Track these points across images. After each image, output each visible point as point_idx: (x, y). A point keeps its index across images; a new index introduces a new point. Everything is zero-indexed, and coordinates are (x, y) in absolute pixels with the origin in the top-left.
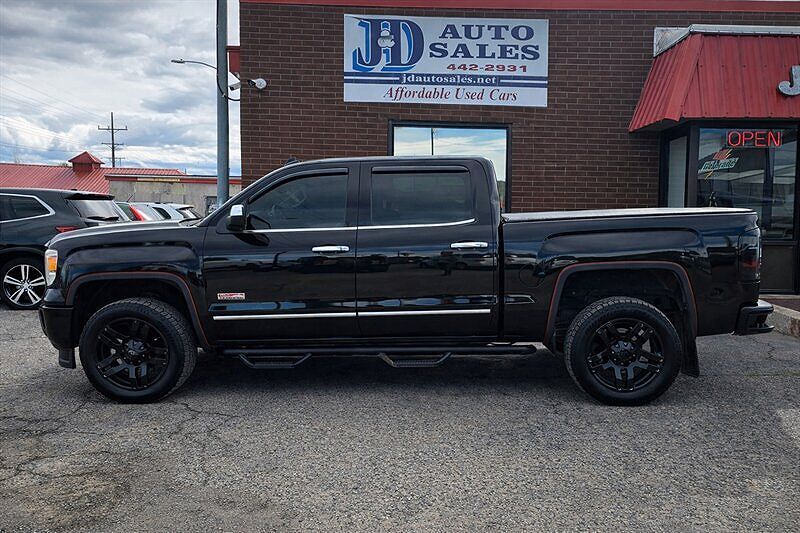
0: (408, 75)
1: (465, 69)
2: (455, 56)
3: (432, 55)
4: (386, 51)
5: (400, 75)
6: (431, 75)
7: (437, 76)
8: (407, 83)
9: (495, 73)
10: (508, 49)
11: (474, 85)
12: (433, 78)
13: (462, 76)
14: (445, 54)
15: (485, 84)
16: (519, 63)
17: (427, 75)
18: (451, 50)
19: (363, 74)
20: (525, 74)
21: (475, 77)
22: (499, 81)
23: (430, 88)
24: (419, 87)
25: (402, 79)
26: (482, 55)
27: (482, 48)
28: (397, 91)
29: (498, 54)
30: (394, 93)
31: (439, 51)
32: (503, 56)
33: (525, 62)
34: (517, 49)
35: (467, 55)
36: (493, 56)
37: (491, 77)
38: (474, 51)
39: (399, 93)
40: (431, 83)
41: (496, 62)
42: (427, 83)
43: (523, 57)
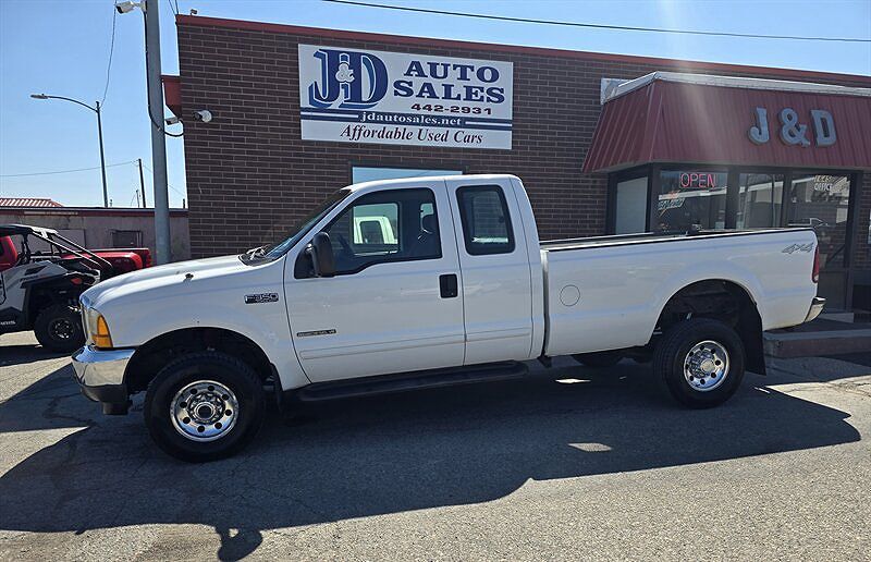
0: (368, 113)
1: (430, 109)
2: (420, 95)
3: (396, 93)
4: (345, 87)
5: (360, 114)
6: (393, 115)
7: (399, 115)
8: (367, 121)
9: (460, 114)
10: (474, 90)
11: (438, 126)
12: (395, 117)
13: (426, 116)
14: (410, 93)
15: (450, 126)
16: (484, 105)
17: (389, 114)
18: (416, 90)
19: (320, 111)
20: (489, 117)
21: (439, 118)
22: (463, 123)
23: (391, 128)
24: (379, 127)
25: (361, 117)
26: (448, 96)
27: (448, 88)
28: (355, 130)
29: (463, 96)
30: (352, 132)
31: (404, 89)
32: (468, 98)
33: (490, 105)
34: (482, 91)
35: (433, 95)
36: (459, 98)
37: (456, 118)
38: (440, 92)
39: (357, 132)
40: (393, 123)
41: (461, 104)
42: (389, 123)
43: (489, 100)
